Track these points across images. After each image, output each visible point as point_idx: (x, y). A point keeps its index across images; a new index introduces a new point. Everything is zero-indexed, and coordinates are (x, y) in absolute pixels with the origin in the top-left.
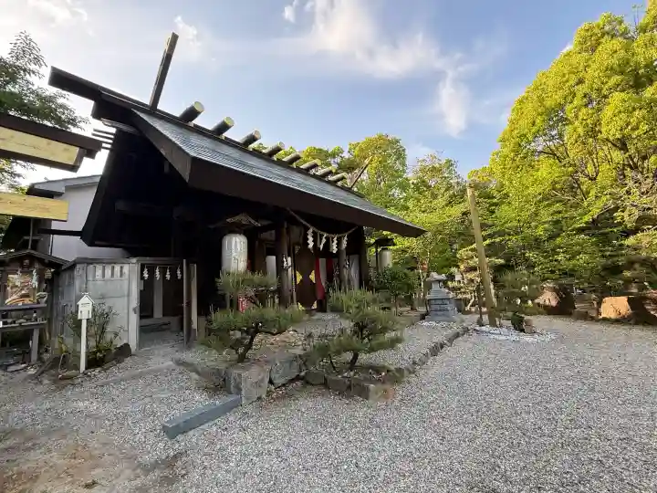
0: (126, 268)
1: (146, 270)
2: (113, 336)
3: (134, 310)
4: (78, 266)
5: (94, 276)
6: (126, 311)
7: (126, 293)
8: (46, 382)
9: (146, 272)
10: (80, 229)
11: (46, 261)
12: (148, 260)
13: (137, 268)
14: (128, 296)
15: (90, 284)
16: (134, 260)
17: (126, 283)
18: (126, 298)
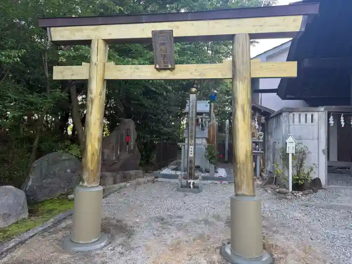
0: (316, 115)
1: (332, 117)
2: (309, 170)
3: (323, 151)
4: (284, 114)
5: (294, 122)
6: (317, 151)
7: (316, 136)
8: (269, 191)
9: (331, 118)
10: (276, 87)
11: (262, 111)
12: (333, 108)
13: (324, 115)
14: (318, 139)
15: (292, 127)
16: (322, 109)
17: (316, 128)
18: (316, 141)
